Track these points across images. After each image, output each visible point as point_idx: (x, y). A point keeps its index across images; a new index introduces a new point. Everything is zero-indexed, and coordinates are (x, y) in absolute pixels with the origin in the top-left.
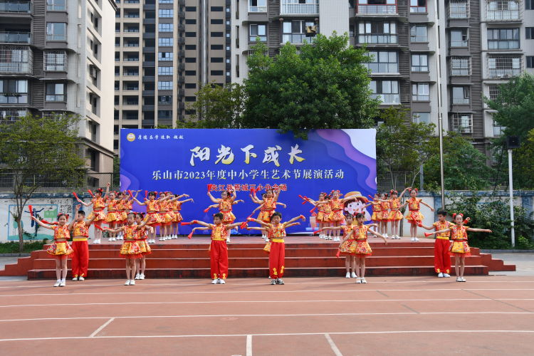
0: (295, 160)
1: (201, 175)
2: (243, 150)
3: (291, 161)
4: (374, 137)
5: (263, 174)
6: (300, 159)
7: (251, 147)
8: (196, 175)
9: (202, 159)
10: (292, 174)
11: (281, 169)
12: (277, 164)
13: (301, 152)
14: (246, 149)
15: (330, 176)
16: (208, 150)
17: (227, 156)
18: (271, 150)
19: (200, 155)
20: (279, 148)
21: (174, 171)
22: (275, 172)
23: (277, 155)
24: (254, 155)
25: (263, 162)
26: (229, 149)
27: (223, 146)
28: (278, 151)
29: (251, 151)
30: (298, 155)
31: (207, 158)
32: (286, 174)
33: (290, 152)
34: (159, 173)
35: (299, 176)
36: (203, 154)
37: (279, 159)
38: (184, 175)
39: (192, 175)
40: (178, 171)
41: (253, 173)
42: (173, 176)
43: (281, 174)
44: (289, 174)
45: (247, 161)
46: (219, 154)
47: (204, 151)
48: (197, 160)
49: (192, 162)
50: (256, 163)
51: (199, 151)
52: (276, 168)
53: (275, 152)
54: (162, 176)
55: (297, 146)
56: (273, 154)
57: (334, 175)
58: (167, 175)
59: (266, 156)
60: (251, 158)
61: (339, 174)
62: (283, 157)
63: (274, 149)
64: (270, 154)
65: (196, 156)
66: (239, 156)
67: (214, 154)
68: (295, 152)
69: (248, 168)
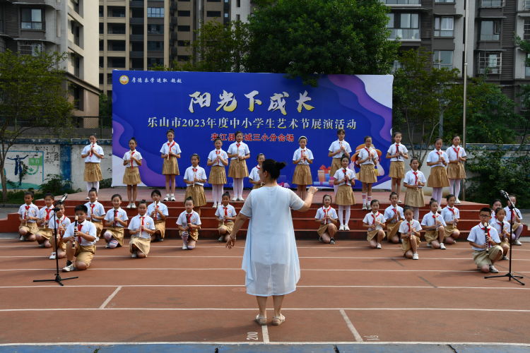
0: (303, 108)
1: (201, 123)
2: (247, 96)
3: (299, 109)
5: (268, 123)
6: (309, 107)
7: (255, 93)
8: (195, 123)
9: (202, 106)
10: (300, 124)
11: (288, 118)
12: (284, 112)
13: (310, 99)
14: (250, 96)
16: (208, 95)
17: (230, 103)
18: (277, 97)
19: (200, 101)
20: (287, 95)
21: (171, 118)
22: (281, 121)
23: (284, 102)
24: (259, 102)
25: (269, 109)
26: (231, 94)
27: (225, 92)
28: (285, 98)
29: (255, 97)
30: (306, 102)
31: (208, 104)
32: (293, 123)
33: (299, 99)
34: (155, 120)
35: (307, 126)
37: (286, 106)
38: (182, 123)
39: (191, 123)
40: (176, 118)
41: (258, 122)
42: (170, 123)
43: (287, 123)
44: (296, 123)
45: (251, 108)
46: (220, 100)
47: (205, 96)
48: (196, 106)
49: (191, 109)
50: (262, 111)
51: (199, 97)
52: (282, 116)
53: (282, 99)
54: (158, 123)
55: (306, 93)
56: (279, 100)
57: (345, 125)
58: (164, 122)
59: (272, 103)
60: (255, 105)
61: (351, 124)
62: (291, 104)
63: (281, 96)
64: (276, 101)
65: (195, 102)
66: (243, 102)
67: (215, 100)
68: (303, 101)
69: (252, 116)
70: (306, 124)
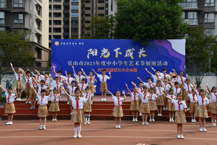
0: (142, 56)
1: (93, 63)
2: (115, 50)
3: (140, 56)
4: (185, 44)
5: (125, 63)
6: (144, 55)
7: (119, 49)
8: (90, 63)
9: (93, 55)
10: (140, 63)
11: (135, 61)
12: (132, 58)
13: (145, 51)
14: (116, 50)
15: (160, 64)
16: (96, 50)
17: (106, 54)
18: (129, 50)
19: (92, 53)
20: (134, 50)
21: (79, 61)
22: (131, 62)
23: (132, 53)
24: (120, 53)
25: (125, 57)
26: (107, 50)
27: (104, 49)
28: (133, 51)
29: (119, 51)
30: (143, 53)
31: (96, 54)
32: (137, 63)
33: (139, 51)
34: (71, 62)
35: (144, 64)
36: (94, 52)
37: (133, 55)
38: (84, 63)
39: (88, 63)
40: (81, 61)
41: (120, 63)
42: (78, 64)
43: (134, 63)
45: (117, 56)
46: (102, 53)
47: (95, 51)
48: (91, 55)
49: (88, 57)
50: (122, 57)
51: (92, 51)
52: (132, 60)
53: (131, 51)
54: (73, 64)
55: (143, 49)
56: (130, 52)
57: (162, 64)
58: (75, 63)
59: (127, 54)
60: (119, 55)
61: (165, 63)
62: (136, 54)
64: (129, 53)
65: (90, 54)
66: (113, 54)
67: (100, 52)
68: (142, 52)
69: (117, 60)
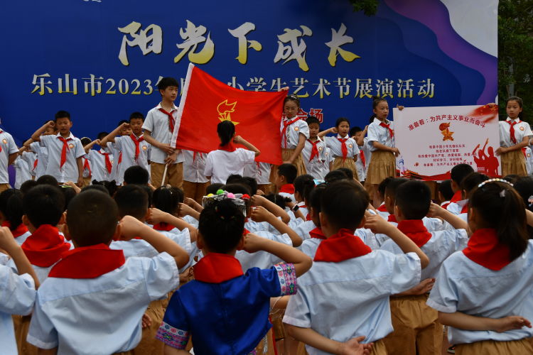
0: (339, 57)
1: (143, 87)
2: (234, 33)
3: (332, 59)
4: (496, 12)
5: (276, 86)
6: (349, 56)
7: (249, 27)
8: (132, 86)
9: (145, 51)
10: (333, 88)
11: (312, 78)
12: (304, 66)
13: (350, 40)
14: (241, 32)
15: (408, 92)
16: (157, 31)
17: (200, 46)
18: (290, 35)
19: (141, 41)
20: (308, 31)
21: (82, 77)
22: (300, 83)
23: (303, 46)
24: (257, 46)
25: (276, 60)
26: (202, 29)
27: (190, 24)
28: (305, 38)
29: (249, 36)
30: (344, 47)
31: (157, 48)
32: (320, 87)
33: (330, 40)
34: (46, 79)
35: (347, 93)
36: (149, 40)
37: (308, 54)
38: (106, 86)
39: (123, 86)
40: (93, 77)
41: (256, 85)
42: (80, 86)
43: (311, 87)
44: (326, 86)
45: (242, 57)
46: (182, 41)
47: (150, 33)
48: (134, 52)
49: (123, 57)
50: (262, 63)
51: (138, 32)
52: (301, 73)
53: (299, 38)
54: (55, 86)
55: (343, 29)
56: (294, 43)
57: (416, 90)
58: (68, 84)
59: (281, 48)
60: (250, 51)
61: (426, 89)
62: (316, 50)
63: (297, 33)
64: (289, 43)
65: (131, 44)
66: (226, 47)
67: (171, 40)
68: (338, 43)
69: (244, 73)
70: (344, 90)
